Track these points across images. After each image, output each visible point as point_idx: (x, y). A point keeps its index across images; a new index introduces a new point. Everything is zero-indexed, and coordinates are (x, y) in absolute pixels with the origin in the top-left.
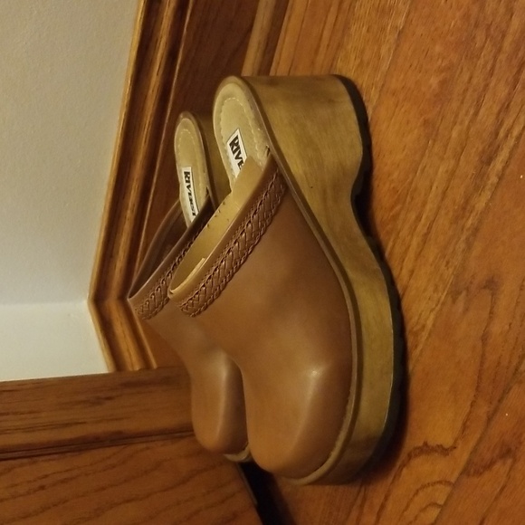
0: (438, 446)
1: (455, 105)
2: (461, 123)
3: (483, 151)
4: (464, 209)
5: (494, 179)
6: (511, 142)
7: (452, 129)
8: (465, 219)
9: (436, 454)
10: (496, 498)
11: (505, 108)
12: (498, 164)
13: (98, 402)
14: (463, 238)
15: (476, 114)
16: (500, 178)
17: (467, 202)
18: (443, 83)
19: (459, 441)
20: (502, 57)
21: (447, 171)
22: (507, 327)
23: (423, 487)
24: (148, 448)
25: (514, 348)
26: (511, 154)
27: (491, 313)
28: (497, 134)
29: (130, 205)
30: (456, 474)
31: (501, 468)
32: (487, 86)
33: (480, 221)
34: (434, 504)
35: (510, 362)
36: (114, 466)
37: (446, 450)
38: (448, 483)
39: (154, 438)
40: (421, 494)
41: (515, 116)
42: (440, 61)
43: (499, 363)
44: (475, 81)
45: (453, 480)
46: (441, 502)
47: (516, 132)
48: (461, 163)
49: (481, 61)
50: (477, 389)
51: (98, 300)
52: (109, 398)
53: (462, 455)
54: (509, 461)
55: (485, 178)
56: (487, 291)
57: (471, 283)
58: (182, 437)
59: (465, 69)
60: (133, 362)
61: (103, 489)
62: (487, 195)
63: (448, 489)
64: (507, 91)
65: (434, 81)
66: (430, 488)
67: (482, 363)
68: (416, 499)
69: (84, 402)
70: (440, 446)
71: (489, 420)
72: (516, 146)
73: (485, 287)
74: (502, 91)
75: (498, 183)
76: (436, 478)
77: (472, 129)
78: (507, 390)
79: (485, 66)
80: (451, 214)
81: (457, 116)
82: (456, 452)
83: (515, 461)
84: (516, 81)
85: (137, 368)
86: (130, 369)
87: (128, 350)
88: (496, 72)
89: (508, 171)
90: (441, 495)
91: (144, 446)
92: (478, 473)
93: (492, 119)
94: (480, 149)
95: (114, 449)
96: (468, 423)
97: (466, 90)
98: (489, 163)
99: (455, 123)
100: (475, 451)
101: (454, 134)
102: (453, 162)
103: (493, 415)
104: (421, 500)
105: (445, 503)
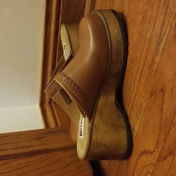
0: (149, 151)
1: (147, 25)
2: (150, 31)
3: (157, 41)
4: (152, 63)
5: (161, 51)
6: (166, 36)
7: (147, 34)
8: (153, 67)
9: (149, 154)
10: (169, 170)
11: (163, 23)
12: (162, 45)
13: (39, 139)
14: (153, 74)
15: (154, 27)
16: (163, 50)
17: (153, 61)
18: (143, 17)
19: (156, 149)
20: (161, 5)
21: (146, 50)
22: (168, 106)
23: (145, 166)
24: (56, 154)
25: (171, 113)
26: (166, 40)
27: (163, 101)
28: (161, 34)
30: (156, 161)
31: (170, 158)
32: (157, 16)
33: (158, 67)
34: (149, 173)
35: (170, 119)
36: (43, 161)
37: (152, 152)
38: (153, 164)
39: (58, 151)
40: (145, 168)
41: (166, 26)
42: (142, 9)
43: (166, 119)
44: (153, 15)
45: (154, 163)
46: (151, 172)
47: (167, 32)
48: (150, 46)
49: (155, 8)
50: (160, 129)
51: (42, 104)
52: (43, 137)
53: (157, 154)
54: (172, 156)
55: (158, 51)
56: (161, 93)
57: (156, 90)
58: (68, 150)
59: (150, 11)
60: (52, 125)
61: (39, 168)
62: (159, 56)
63: (153, 167)
64: (163, 17)
65: (140, 17)
66: (148, 167)
67: (161, 119)
68: (143, 170)
69: (35, 139)
70: (150, 151)
71: (165, 141)
72: (167, 37)
73: (160, 91)
75: (163, 52)
76: (149, 163)
77: (153, 33)
78: (170, 129)
79: (156, 9)
80: (148, 65)
81: (148, 29)
82: (155, 153)
83: (174, 156)
84: (166, 12)
85: (53, 126)
86: (51, 127)
87: (51, 121)
88: (160, 10)
89: (165, 47)
90: (151, 169)
91: (55, 153)
92: (162, 161)
93: (159, 29)
94: (156, 40)
95: (44, 155)
96: (158, 142)
97: (150, 19)
98: (159, 45)
99: (148, 32)
100: (161, 152)
101: (148, 35)
102: (148, 46)
103: (166, 139)
104: (145, 171)
105: (153, 172)
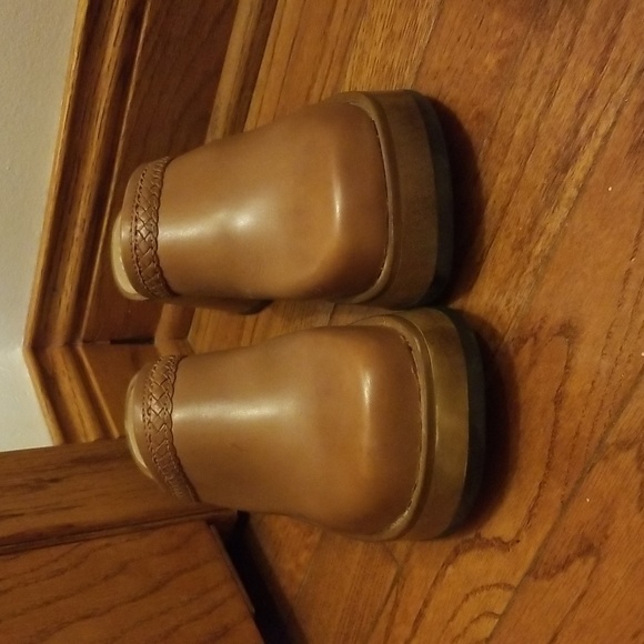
0: (495, 539)
1: (519, 92)
2: (528, 116)
3: (558, 154)
4: (531, 230)
5: (572, 192)
6: (596, 143)
7: (516, 123)
8: (531, 245)
9: (492, 549)
10: (574, 608)
11: (589, 96)
12: (578, 172)
13: (39, 485)
14: (530, 269)
15: (549, 104)
16: (582, 190)
17: (535, 223)
18: (501, 63)
19: (524, 533)
20: (585, 28)
21: (508, 180)
22: (589, 386)
23: (474, 591)
24: (107, 545)
25: (598, 414)
26: (597, 157)
27: (566, 367)
28: (577, 131)
29: (79, 222)
30: (520, 574)
31: (581, 569)
32: (564, 66)
33: (553, 247)
34: (491, 614)
35: (593, 432)
36: (62, 572)
37: (507, 544)
38: (507, 586)
39: (116, 531)
40: (471, 599)
41: (602, 107)
42: (499, 33)
43: (577, 434)
44: (547, 60)
45: (515, 583)
46: (499, 611)
47: (603, 129)
48: (527, 171)
49: (555, 35)
50: (548, 466)
51: (38, 348)
52: (55, 481)
53: (528, 551)
54: (591, 561)
55: (559, 190)
56: (562, 339)
57: (540, 327)
58: (152, 529)
59: (533, 45)
60: (87, 431)
61: (48, 603)
62: (563, 211)
63: (509, 594)
64: (591, 74)
65: (491, 60)
66: (485, 593)
67: (554, 434)
68: (466, 605)
69: (21, 486)
70: (499, 539)
71: (565, 505)
72: (603, 148)
73: (558, 334)
74: (585, 75)
75: (577, 197)
76: (492, 580)
77: (542, 125)
78: (588, 470)
79: (560, 41)
80: (514, 236)
81: (522, 107)
82: (520, 547)
83: (598, 561)
84: (604, 60)
85: (92, 438)
86: (83, 440)
87: (80, 415)
88: (577, 46)
89: (592, 181)
90: (499, 601)
91: (104, 542)
92: (549, 575)
93: (569, 112)
94: (554, 152)
95: (64, 548)
96: (536, 510)
97: (534, 73)
98: (565, 170)
99: (519, 116)
100: (544, 545)
101: (519, 132)
102: (516, 169)
103: (569, 500)
104: (472, 607)
105: (505, 613)
